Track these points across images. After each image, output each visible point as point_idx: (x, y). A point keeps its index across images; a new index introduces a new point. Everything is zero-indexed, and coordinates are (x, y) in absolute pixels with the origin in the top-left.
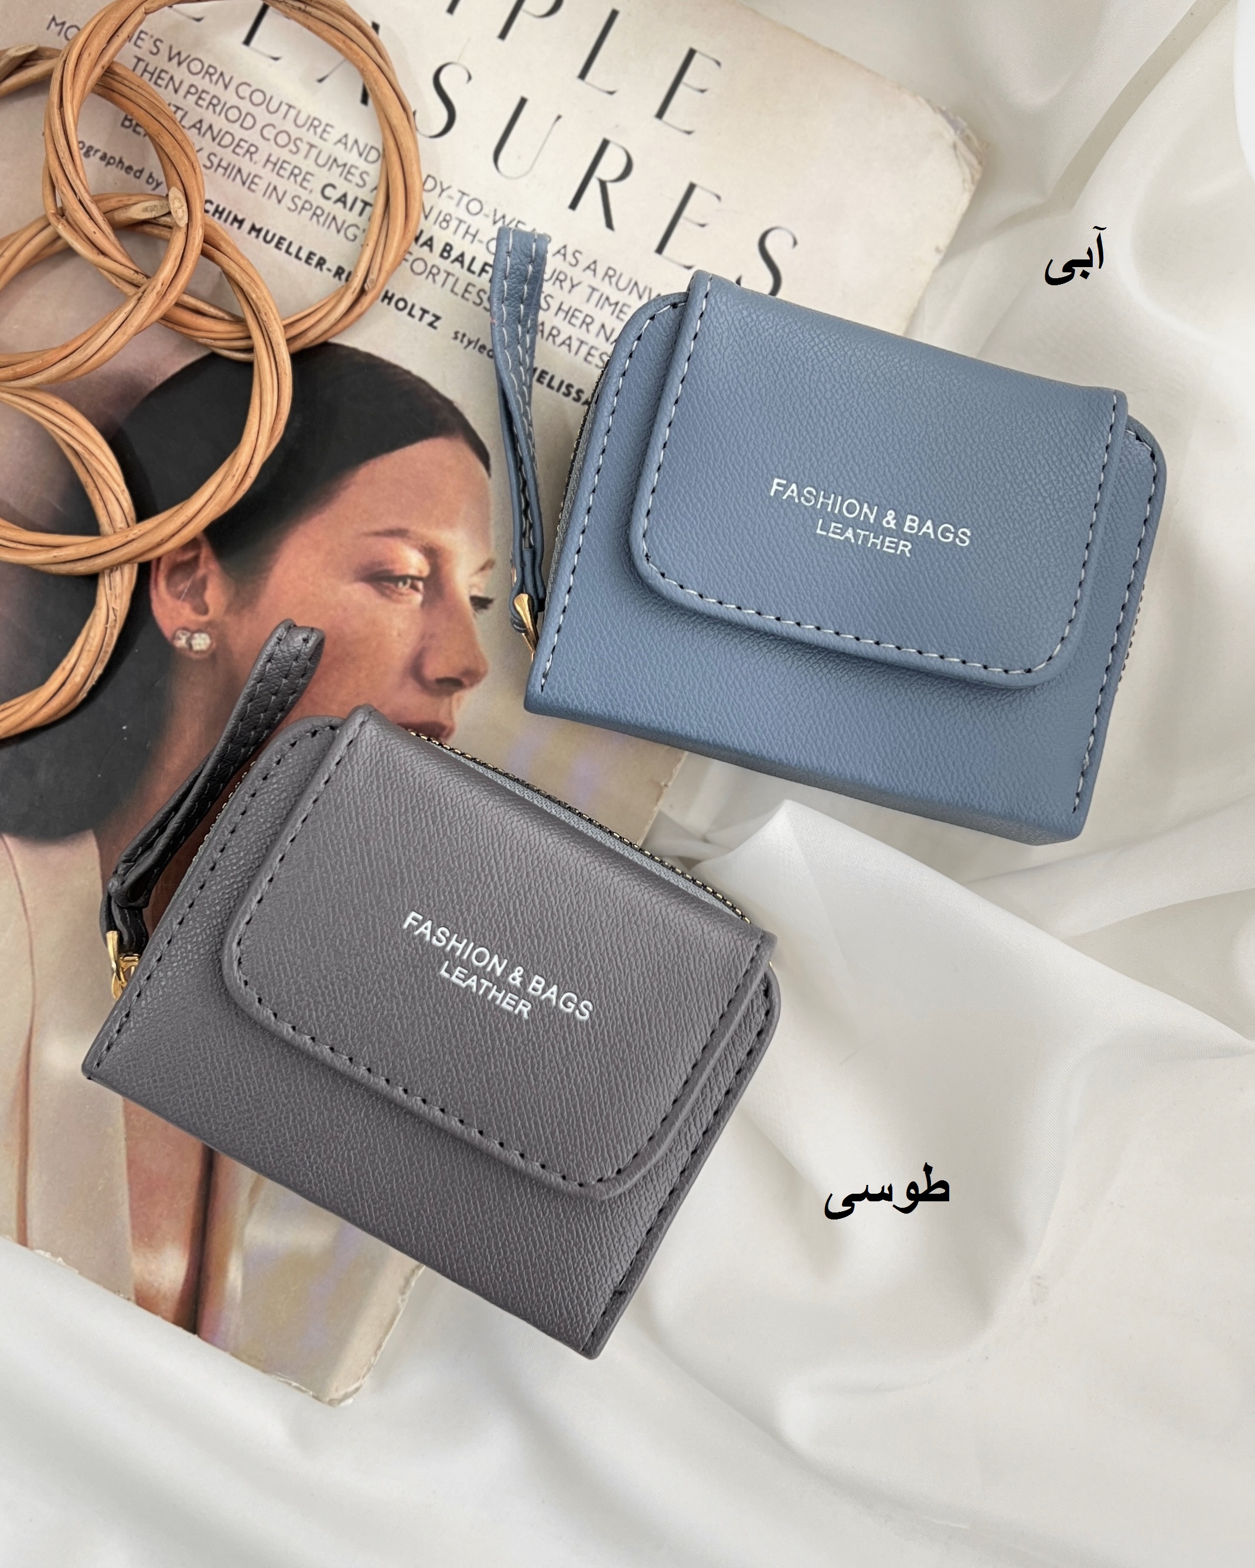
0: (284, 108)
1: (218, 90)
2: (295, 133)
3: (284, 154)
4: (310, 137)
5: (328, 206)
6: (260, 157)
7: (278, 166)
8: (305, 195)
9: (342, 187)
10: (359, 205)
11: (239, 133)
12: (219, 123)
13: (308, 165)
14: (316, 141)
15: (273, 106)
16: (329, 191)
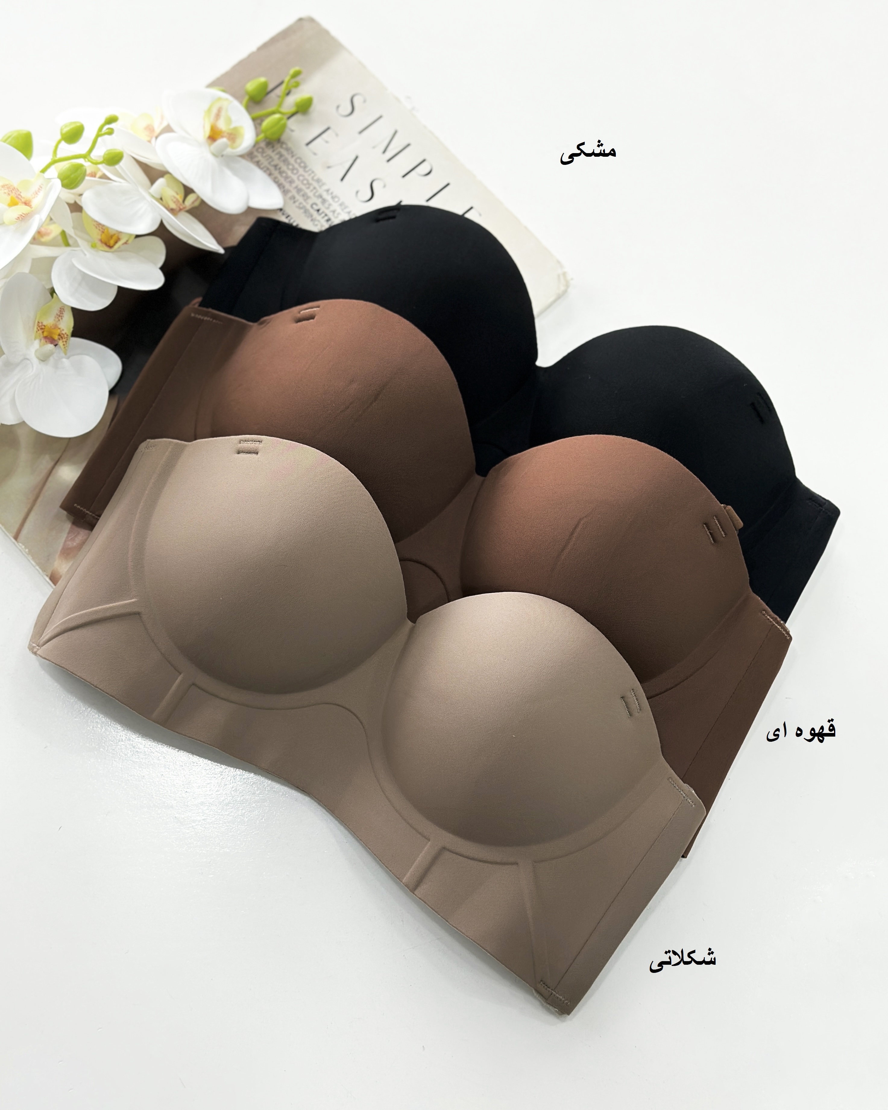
0: (310, 172)
1: (289, 157)
2: (311, 181)
3: (303, 187)
4: (315, 184)
5: (311, 211)
6: (294, 185)
7: (299, 190)
8: (304, 204)
9: (320, 206)
10: (323, 215)
11: (289, 173)
12: (284, 168)
13: (311, 194)
14: (317, 187)
15: (307, 169)
16: (314, 206)
